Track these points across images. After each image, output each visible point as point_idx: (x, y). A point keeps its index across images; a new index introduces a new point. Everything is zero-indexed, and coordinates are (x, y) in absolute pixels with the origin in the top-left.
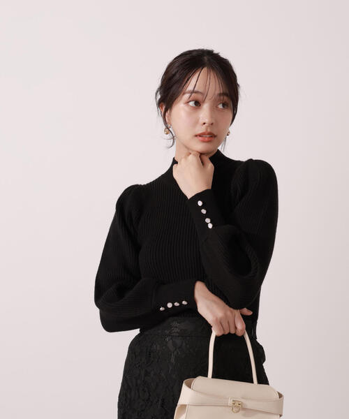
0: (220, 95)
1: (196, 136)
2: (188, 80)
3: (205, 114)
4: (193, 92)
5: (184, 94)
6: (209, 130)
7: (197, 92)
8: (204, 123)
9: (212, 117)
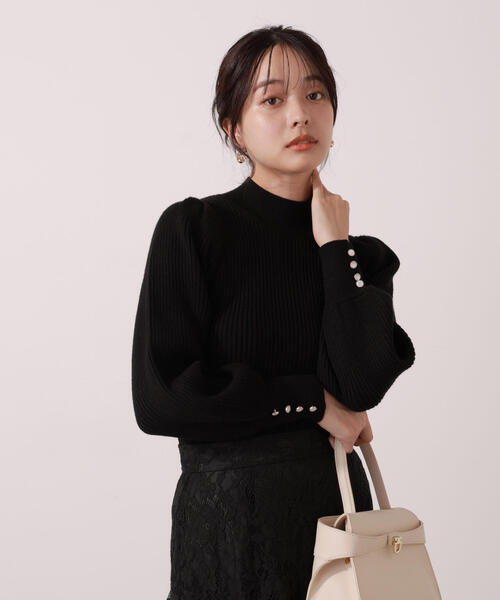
0: (308, 79)
1: (288, 146)
2: (256, 68)
3: (293, 110)
4: (268, 83)
5: (255, 90)
6: (304, 133)
7: (273, 82)
8: (295, 124)
9: (304, 112)
